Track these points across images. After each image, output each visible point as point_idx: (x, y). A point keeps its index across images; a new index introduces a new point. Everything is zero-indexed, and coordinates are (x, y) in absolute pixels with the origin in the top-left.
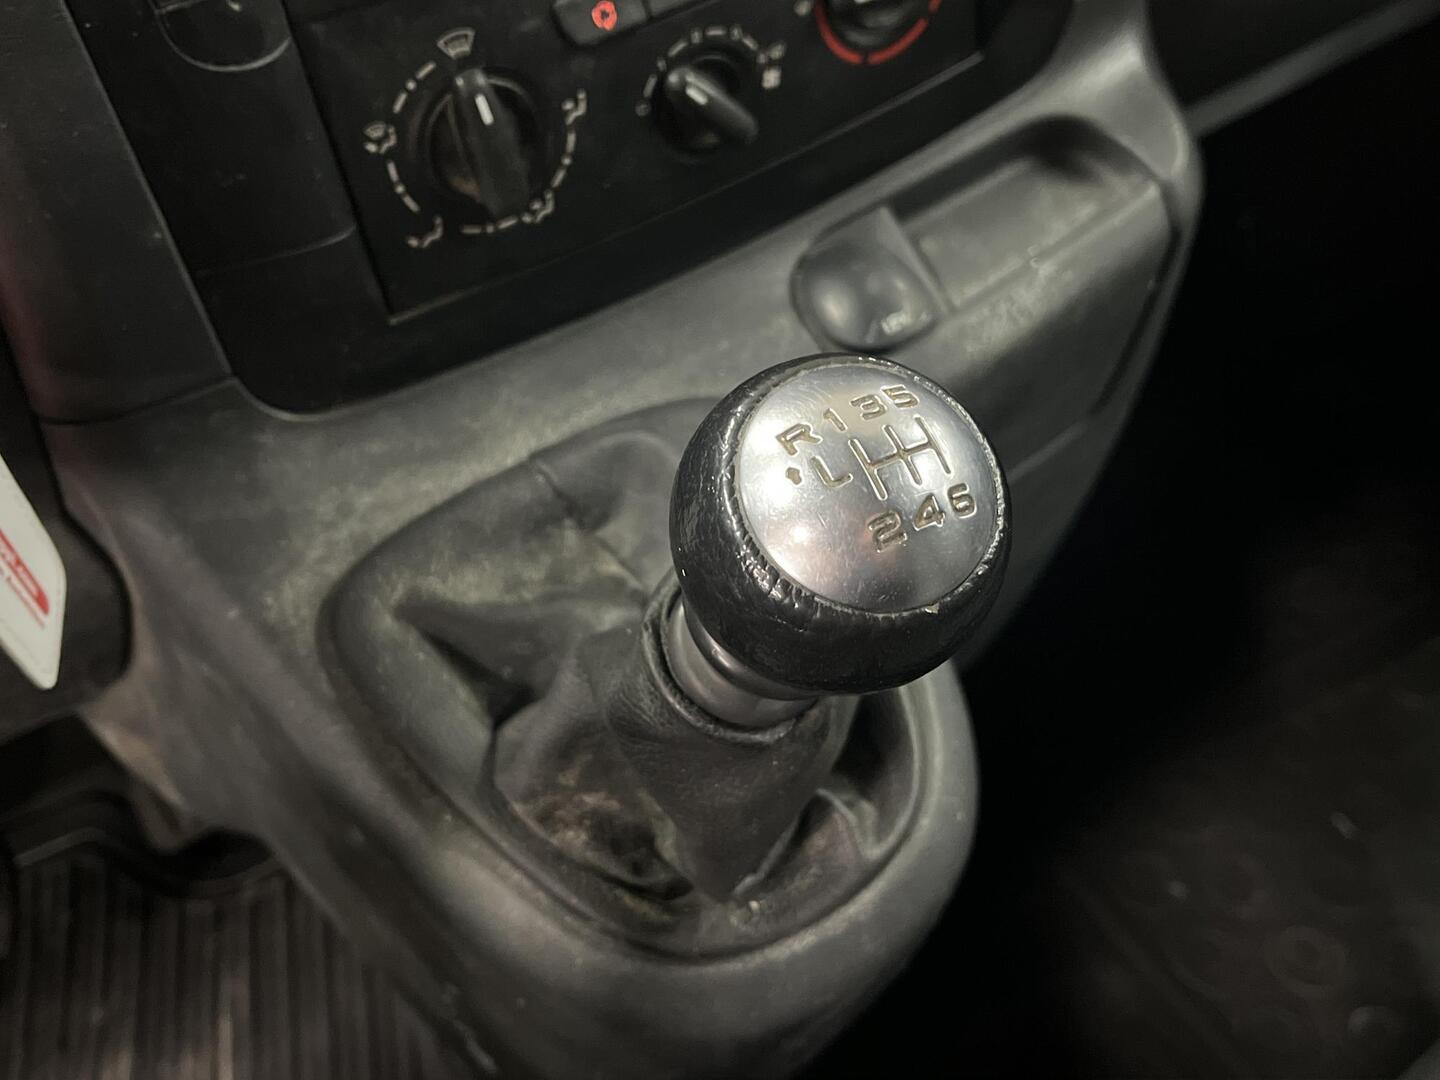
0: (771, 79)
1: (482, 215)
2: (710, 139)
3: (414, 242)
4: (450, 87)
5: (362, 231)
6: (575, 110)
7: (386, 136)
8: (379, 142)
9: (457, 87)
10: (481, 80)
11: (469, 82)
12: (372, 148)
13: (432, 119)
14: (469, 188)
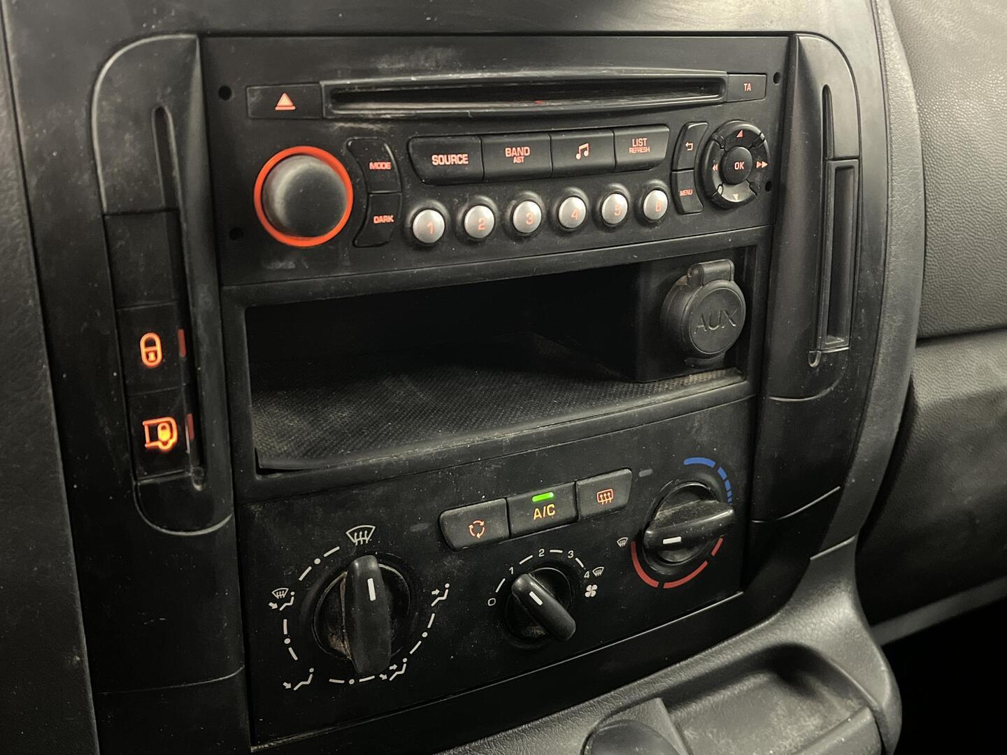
0: (591, 591)
1: (347, 669)
2: (538, 631)
3: (288, 686)
4: (348, 566)
5: (247, 673)
6: (440, 597)
7: (287, 599)
8: (280, 602)
9: (353, 566)
10: (374, 565)
11: (364, 565)
12: (274, 606)
13: (327, 591)
14: (343, 647)
